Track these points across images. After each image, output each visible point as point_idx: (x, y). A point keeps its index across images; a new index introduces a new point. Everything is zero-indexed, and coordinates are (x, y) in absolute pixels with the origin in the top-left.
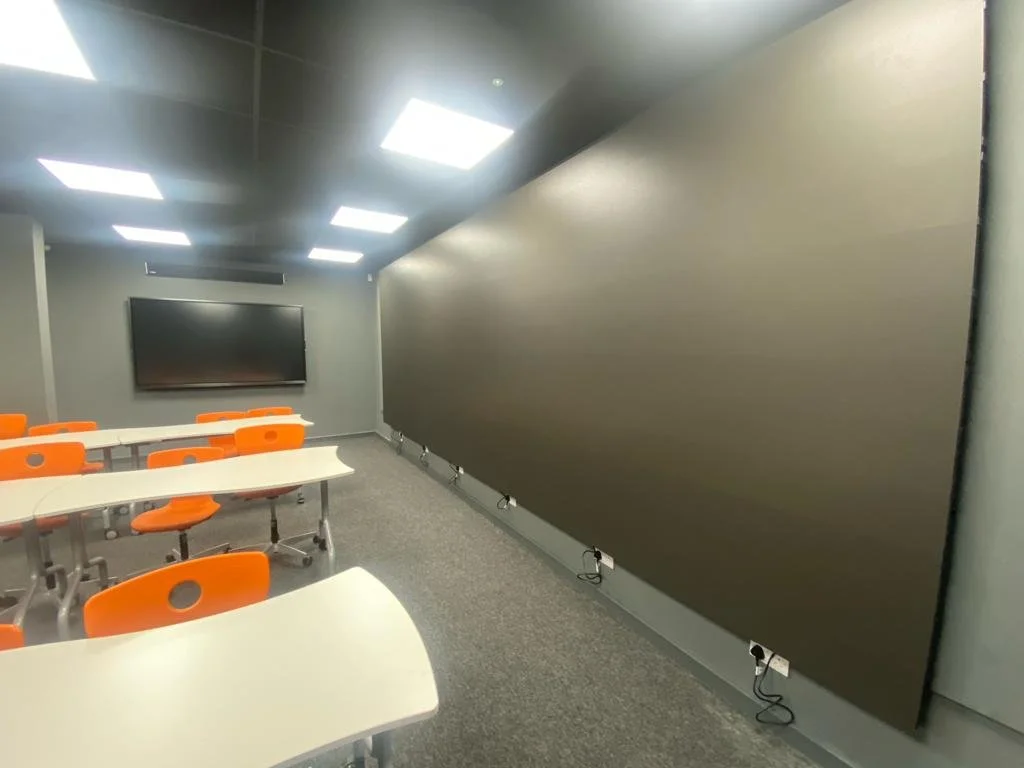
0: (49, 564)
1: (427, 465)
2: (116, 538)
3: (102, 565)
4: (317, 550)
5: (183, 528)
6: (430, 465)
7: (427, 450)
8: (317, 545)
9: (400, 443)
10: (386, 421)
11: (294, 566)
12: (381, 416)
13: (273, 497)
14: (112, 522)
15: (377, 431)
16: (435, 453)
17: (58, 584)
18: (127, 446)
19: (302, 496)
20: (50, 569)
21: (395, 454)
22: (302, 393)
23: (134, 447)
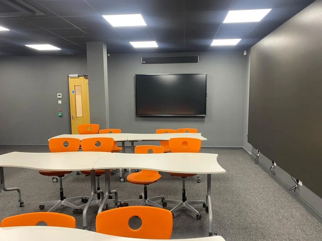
0: (99, 189)
1: (274, 174)
2: (124, 181)
3: (116, 193)
4: (204, 212)
5: (146, 184)
6: (276, 174)
7: (275, 164)
8: (205, 209)
9: (258, 157)
10: (249, 141)
11: (192, 217)
12: (246, 139)
13: (184, 177)
14: (123, 174)
15: (243, 147)
16: (280, 167)
17: (101, 198)
18: (130, 141)
19: (199, 179)
20: (99, 191)
21: (254, 163)
22: (203, 121)
23: (132, 142)
